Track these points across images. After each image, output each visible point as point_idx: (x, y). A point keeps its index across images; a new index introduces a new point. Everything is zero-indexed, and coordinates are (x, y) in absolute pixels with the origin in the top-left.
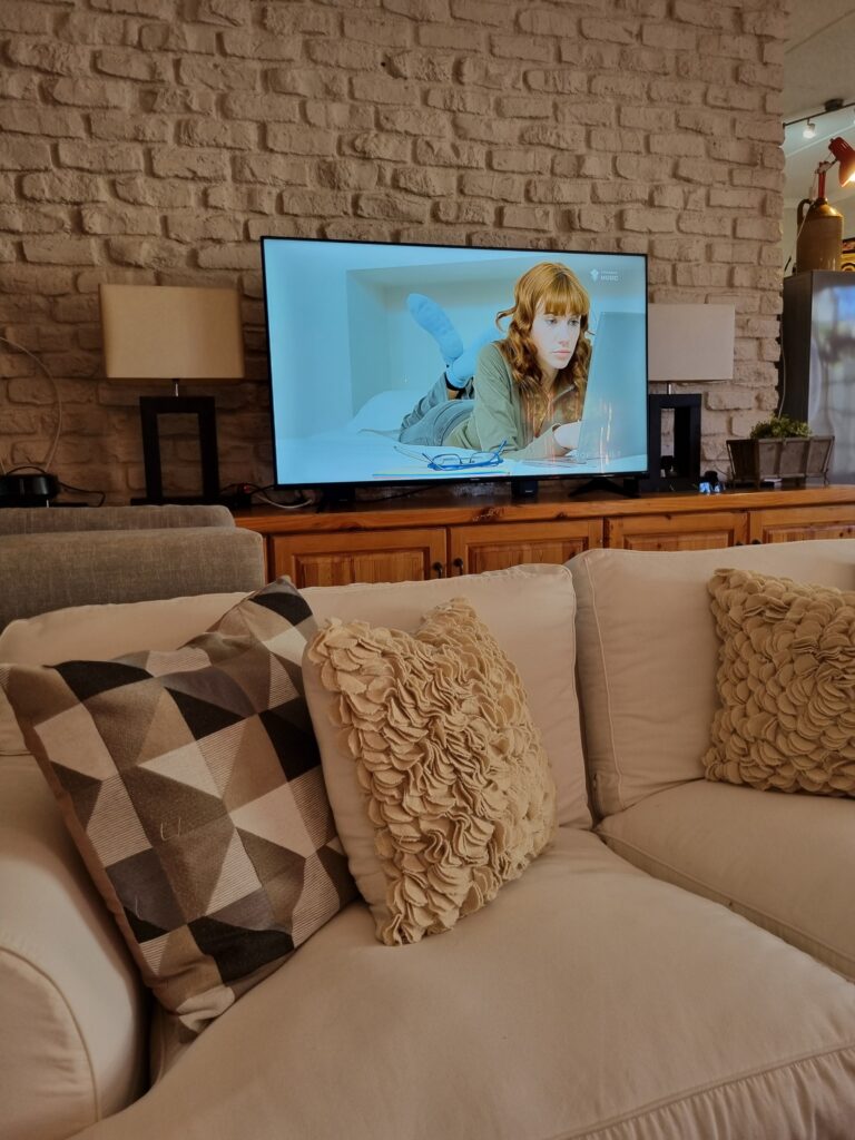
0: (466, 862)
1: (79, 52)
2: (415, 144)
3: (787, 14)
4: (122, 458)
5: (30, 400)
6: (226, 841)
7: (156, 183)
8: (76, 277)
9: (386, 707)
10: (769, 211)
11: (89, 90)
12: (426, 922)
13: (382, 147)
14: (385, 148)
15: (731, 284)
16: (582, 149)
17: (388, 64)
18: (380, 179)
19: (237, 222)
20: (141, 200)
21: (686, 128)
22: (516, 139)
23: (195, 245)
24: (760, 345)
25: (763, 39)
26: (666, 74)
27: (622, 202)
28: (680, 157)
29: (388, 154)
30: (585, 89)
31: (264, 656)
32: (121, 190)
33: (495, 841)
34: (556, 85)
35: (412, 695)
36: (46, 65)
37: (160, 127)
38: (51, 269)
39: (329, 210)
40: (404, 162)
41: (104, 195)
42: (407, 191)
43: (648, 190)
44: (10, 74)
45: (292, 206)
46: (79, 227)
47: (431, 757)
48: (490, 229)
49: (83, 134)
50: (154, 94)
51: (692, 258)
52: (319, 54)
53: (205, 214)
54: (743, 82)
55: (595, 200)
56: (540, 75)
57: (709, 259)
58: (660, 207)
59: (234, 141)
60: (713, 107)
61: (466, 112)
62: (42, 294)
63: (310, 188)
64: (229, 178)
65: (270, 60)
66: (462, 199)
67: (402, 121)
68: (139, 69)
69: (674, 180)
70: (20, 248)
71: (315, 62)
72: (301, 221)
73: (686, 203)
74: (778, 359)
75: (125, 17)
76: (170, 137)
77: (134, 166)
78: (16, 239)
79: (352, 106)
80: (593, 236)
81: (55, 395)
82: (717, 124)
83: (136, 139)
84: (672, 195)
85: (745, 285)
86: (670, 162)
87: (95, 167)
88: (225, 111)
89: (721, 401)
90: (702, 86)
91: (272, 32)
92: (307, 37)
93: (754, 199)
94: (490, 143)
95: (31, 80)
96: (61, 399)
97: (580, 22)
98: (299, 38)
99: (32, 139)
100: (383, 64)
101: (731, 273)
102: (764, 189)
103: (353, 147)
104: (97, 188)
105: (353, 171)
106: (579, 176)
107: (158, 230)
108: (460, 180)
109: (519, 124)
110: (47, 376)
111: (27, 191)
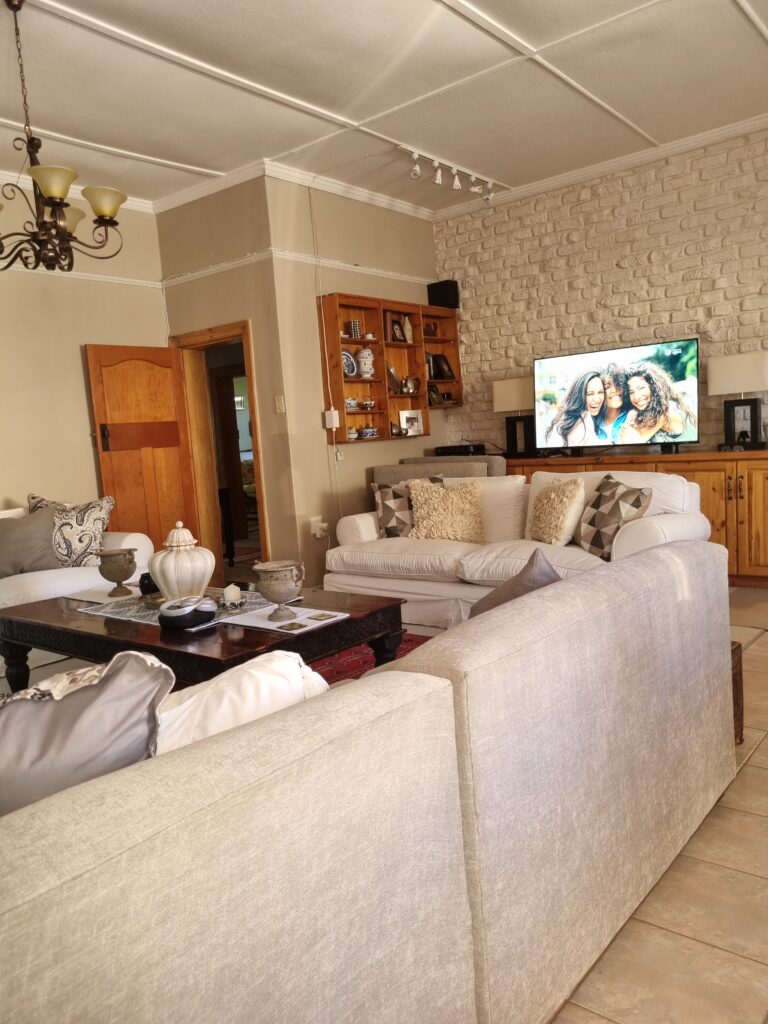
1: (508, 295)
2: (629, 296)
7: (531, 335)
8: (506, 373)
14: (614, 302)
17: (618, 265)
18: (613, 315)
20: (525, 342)
27: (742, 297)
29: (616, 303)
34: (701, 249)
36: (498, 303)
39: (592, 331)
42: (625, 316)
49: (508, 323)
50: (530, 303)
52: (589, 269)
55: (726, 298)
56: (694, 247)
58: (766, 294)
61: (653, 275)
63: (584, 324)
64: (555, 327)
65: (571, 278)
66: (652, 314)
67: (624, 287)
68: (525, 296)
70: (491, 365)
71: (588, 273)
72: (581, 338)
76: (535, 318)
77: (523, 330)
79: (602, 287)
80: (723, 317)
83: (524, 321)
87: (511, 333)
88: (554, 302)
91: (572, 266)
94: (666, 285)
95: (494, 310)
97: (717, 214)
100: (616, 265)
103: (601, 304)
104: (512, 341)
105: (600, 314)
106: (714, 290)
108: (651, 305)
109: (681, 273)
111: (492, 347)
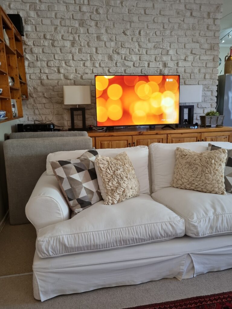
0: (118, 194)
1: (59, 35)
2: (130, 50)
3: (221, 12)
4: (67, 119)
5: (49, 108)
6: (82, 188)
7: (74, 62)
8: (58, 82)
9: (107, 169)
10: (215, 60)
11: (61, 43)
12: (112, 202)
13: (122, 51)
15: (205, 78)
16: (169, 48)
17: (124, 32)
18: (122, 58)
19: (91, 69)
20: (71, 66)
21: (195, 42)
22: (153, 47)
23: (82, 74)
24: (212, 93)
25: (215, 19)
26: (190, 29)
27: (178, 60)
28: (193, 49)
29: (123, 52)
30: (170, 34)
32: (67, 64)
33: (124, 191)
34: (162, 34)
35: (111, 168)
36: (53, 39)
37: (75, 50)
38: (53, 81)
39: (110, 65)
40: (127, 54)
41: (64, 65)
42: (128, 60)
43: (184, 57)
44: (46, 41)
45: (102, 65)
46: (59, 72)
47: (114, 177)
48: (146, 68)
49: (60, 52)
50: (74, 43)
51: (195, 72)
52: (109, 31)
53: (84, 68)
54: (209, 30)
55: (172, 60)
56: (159, 32)
57: (199, 72)
58: (187, 61)
59: (90, 52)
60: (202, 36)
61: (141, 42)
62: (51, 86)
63: (106, 61)
64: (89, 60)
65: (98, 34)
66: (140, 61)
67: (127, 45)
68: (71, 38)
69: (191, 54)
70: (47, 76)
71: (108, 33)
72: (104, 68)
73: (194, 59)
74: (216, 95)
75: (68, 27)
76: (77, 52)
77: (70, 59)
78: (46, 75)
79: (116, 42)
80: (171, 68)
81: (54, 107)
82: (203, 40)
83: (70, 53)
84: (190, 58)
85: (208, 78)
86: (190, 50)
87: (62, 59)
88: (89, 46)
89: (201, 106)
90: (199, 31)
91: (99, 27)
92: (106, 28)
93: (212, 57)
94: (147, 48)
95: (50, 42)
96: (55, 107)
97: (169, 19)
98: (105, 28)
99: (50, 54)
101: (205, 75)
102: (214, 55)
103: (116, 52)
104: (62, 64)
105: (116, 57)
106: (168, 55)
107: (75, 72)
108: (140, 57)
109: (154, 44)
110: (52, 103)
111: (49, 65)
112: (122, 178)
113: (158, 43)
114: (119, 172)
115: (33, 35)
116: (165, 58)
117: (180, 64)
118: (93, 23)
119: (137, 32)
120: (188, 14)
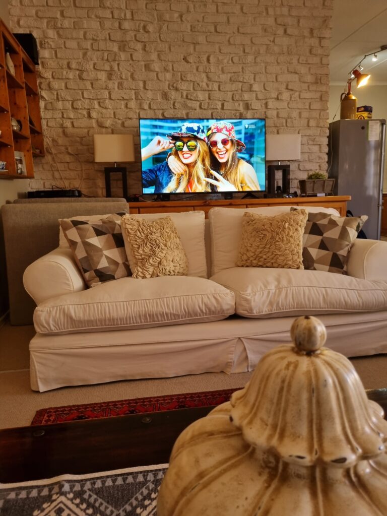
0: (152, 265)
1: (90, 64)
2: (194, 84)
3: (331, 28)
4: (101, 186)
5: (75, 169)
7: (112, 102)
8: (88, 131)
10: (323, 99)
12: (142, 275)
13: (182, 86)
15: (308, 126)
16: (252, 82)
17: (185, 59)
18: (182, 96)
19: (136, 112)
20: (107, 107)
21: (291, 72)
22: (228, 81)
23: (124, 120)
24: (320, 147)
25: (321, 39)
26: (284, 54)
27: (267, 99)
28: (288, 82)
29: (184, 88)
30: (253, 61)
31: (115, 224)
32: (102, 105)
34: (242, 61)
35: (143, 230)
36: (80, 69)
37: (111, 84)
38: (81, 129)
39: (166, 107)
40: (190, 90)
41: (97, 106)
42: (191, 100)
43: (276, 94)
44: (70, 72)
45: (153, 106)
46: (89, 116)
48: (220, 110)
51: (292, 117)
52: (163, 58)
53: (126, 110)
54: (313, 54)
55: (257, 99)
57: (300, 117)
58: (281, 100)
60: (302, 64)
61: (211, 72)
62: (78, 137)
63: (159, 100)
65: (147, 61)
66: (210, 101)
67: (189, 77)
68: (107, 68)
69: (287, 90)
70: (72, 123)
71: (161, 60)
72: (156, 111)
73: (291, 98)
74: (327, 152)
75: (103, 52)
76: (116, 88)
77: (105, 97)
78: (71, 121)
79: (173, 73)
80: (256, 111)
81: (82, 167)
82: (303, 70)
83: (106, 89)
84: (286, 95)
85: (314, 125)
86: (285, 84)
87: (94, 98)
88: (133, 78)
89: (304, 167)
90: (298, 57)
91: (147, 52)
93: (318, 95)
94: (220, 82)
95: (76, 74)
96: (83, 169)
97: (252, 39)
98: (156, 53)
99: (76, 91)
100: (183, 59)
101: (308, 122)
102: (321, 91)
103: (173, 86)
104: (94, 104)
105: (173, 94)
106: (251, 91)
107: (112, 116)
108: (209, 94)
109: (229, 75)
110: (79, 162)
111: (75, 107)
112: (158, 245)
113: (236, 74)
114: (154, 236)
115: (52, 64)
116: (246, 96)
117: (270, 105)
118: (139, 46)
119: (205, 59)
120: (280, 31)
